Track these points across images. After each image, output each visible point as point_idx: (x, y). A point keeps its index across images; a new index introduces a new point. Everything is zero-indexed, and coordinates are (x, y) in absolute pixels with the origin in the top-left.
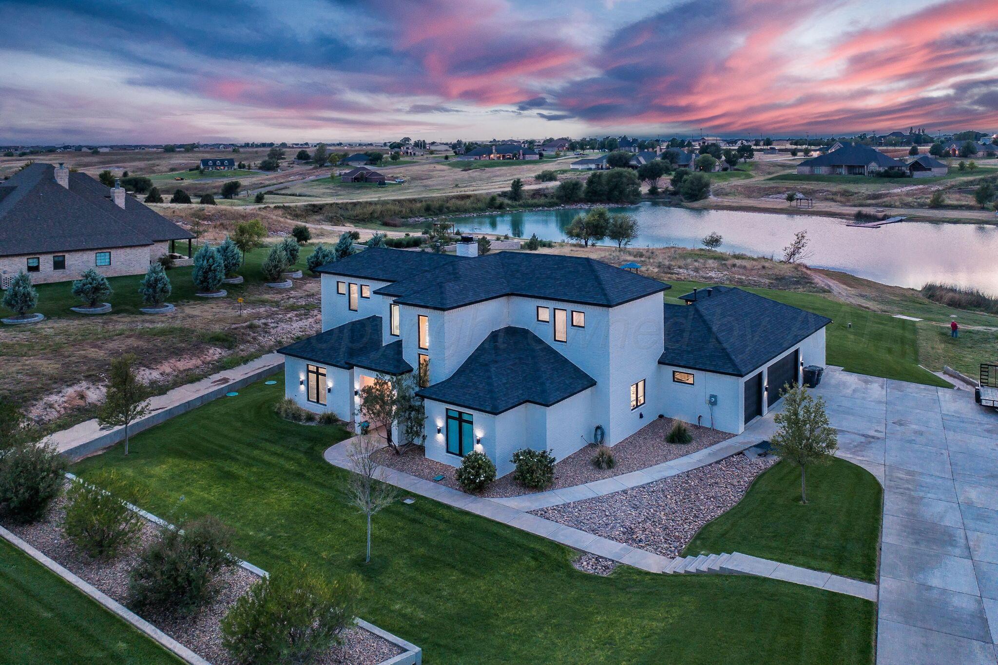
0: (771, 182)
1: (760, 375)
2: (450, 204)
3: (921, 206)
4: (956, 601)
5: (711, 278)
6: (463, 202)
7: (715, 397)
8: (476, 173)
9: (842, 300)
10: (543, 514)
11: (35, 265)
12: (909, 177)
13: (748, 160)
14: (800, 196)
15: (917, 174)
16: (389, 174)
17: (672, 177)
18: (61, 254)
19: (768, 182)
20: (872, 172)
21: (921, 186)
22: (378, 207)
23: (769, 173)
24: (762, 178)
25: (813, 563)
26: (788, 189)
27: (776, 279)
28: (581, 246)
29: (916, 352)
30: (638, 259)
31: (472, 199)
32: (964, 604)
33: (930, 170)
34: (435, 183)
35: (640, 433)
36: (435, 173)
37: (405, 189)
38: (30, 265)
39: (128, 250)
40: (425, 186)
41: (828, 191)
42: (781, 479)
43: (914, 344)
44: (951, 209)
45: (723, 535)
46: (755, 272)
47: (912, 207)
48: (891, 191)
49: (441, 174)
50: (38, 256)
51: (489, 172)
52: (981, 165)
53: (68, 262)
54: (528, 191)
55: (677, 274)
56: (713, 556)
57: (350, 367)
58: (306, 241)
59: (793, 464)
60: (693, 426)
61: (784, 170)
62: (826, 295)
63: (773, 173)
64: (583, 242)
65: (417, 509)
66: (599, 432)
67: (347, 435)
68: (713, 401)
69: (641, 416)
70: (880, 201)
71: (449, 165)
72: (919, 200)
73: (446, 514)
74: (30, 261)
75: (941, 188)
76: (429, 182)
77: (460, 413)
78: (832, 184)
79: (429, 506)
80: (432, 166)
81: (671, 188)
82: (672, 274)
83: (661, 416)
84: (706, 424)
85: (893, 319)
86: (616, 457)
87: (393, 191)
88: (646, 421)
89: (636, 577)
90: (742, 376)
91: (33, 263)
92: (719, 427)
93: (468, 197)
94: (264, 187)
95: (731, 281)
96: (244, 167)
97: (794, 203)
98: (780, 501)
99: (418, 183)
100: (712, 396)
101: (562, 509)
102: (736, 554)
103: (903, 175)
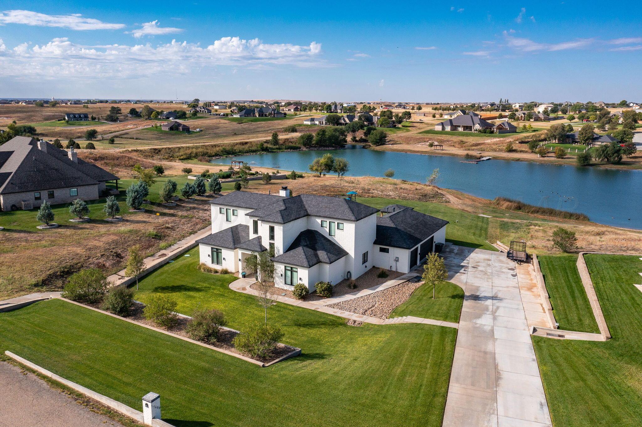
0: (420, 135)
1: (417, 248)
2: (237, 148)
3: (501, 150)
4: (485, 327)
5: (390, 195)
6: (243, 147)
7: (398, 258)
8: (246, 126)
9: (455, 207)
10: (330, 306)
11: (39, 196)
12: (495, 133)
13: (408, 120)
14: (436, 143)
16: (192, 125)
17: (365, 131)
18: (52, 190)
19: (419, 134)
20: (476, 130)
21: (502, 139)
22: (194, 150)
23: (419, 129)
24: (416, 132)
25: (438, 318)
26: (430, 139)
27: (422, 196)
28: (318, 177)
29: (486, 234)
30: (350, 185)
31: (248, 144)
32: (488, 328)
33: (507, 129)
34: (221, 131)
35: (366, 274)
36: (221, 125)
37: (203, 136)
38: (36, 196)
39: (87, 187)
40: (215, 134)
41: (452, 141)
42: (425, 290)
43: (486, 230)
45: (403, 311)
46: (411, 192)
47: (496, 151)
48: (485, 142)
49: (225, 125)
50: (40, 191)
51: (254, 125)
52: (535, 126)
53: (56, 195)
54: (281, 139)
55: (372, 193)
56: (400, 318)
57: (235, 248)
58: (162, 174)
59: (431, 284)
60: (388, 270)
61: (428, 126)
62: (447, 204)
63: (422, 128)
64: (319, 174)
65: (278, 306)
66: (349, 274)
67: (236, 279)
68: (397, 260)
69: (366, 267)
70: (479, 147)
71: (229, 120)
72: (499, 147)
73: (291, 308)
74: (36, 194)
75: (512, 140)
76: (217, 131)
77: (292, 268)
78: (454, 137)
79: (282, 305)
80: (218, 120)
81: (363, 137)
82: (369, 193)
83: (374, 267)
84: (394, 269)
85: (479, 217)
86: (356, 284)
87: (196, 137)
88: (368, 269)
89: (370, 326)
90: (410, 249)
91: (37, 195)
92: (399, 271)
93: (246, 143)
94: (112, 133)
95: (399, 197)
96: (95, 119)
97: (433, 148)
98: (425, 298)
99: (211, 131)
100: (397, 258)
101: (337, 304)
102: (409, 317)
103: (492, 132)
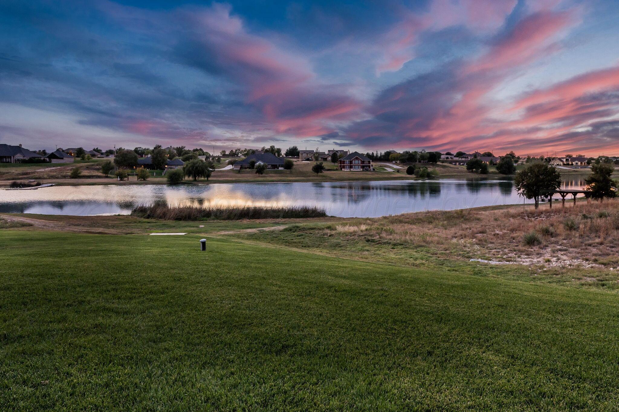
3: (65, 177)
12: (48, 162)
15: (54, 161)
20: (18, 160)
21: (59, 167)
33: (62, 158)
44: (86, 178)
47: (58, 178)
48: (36, 170)
72: (62, 174)
75: (75, 168)
103: (44, 161)
